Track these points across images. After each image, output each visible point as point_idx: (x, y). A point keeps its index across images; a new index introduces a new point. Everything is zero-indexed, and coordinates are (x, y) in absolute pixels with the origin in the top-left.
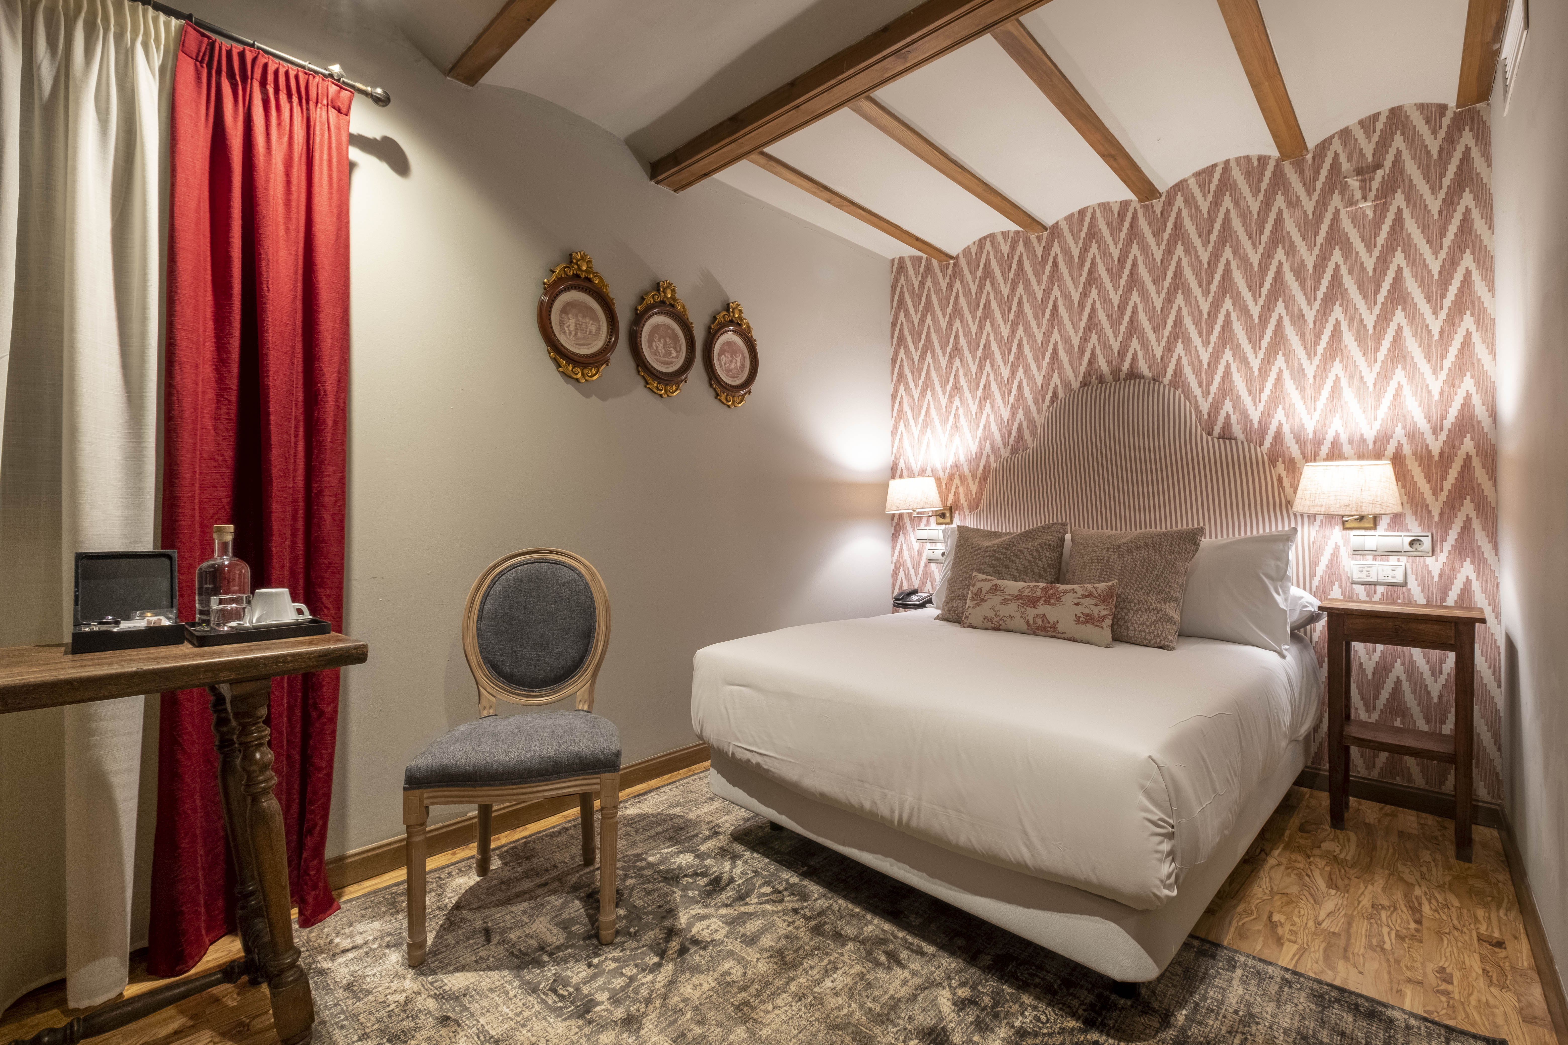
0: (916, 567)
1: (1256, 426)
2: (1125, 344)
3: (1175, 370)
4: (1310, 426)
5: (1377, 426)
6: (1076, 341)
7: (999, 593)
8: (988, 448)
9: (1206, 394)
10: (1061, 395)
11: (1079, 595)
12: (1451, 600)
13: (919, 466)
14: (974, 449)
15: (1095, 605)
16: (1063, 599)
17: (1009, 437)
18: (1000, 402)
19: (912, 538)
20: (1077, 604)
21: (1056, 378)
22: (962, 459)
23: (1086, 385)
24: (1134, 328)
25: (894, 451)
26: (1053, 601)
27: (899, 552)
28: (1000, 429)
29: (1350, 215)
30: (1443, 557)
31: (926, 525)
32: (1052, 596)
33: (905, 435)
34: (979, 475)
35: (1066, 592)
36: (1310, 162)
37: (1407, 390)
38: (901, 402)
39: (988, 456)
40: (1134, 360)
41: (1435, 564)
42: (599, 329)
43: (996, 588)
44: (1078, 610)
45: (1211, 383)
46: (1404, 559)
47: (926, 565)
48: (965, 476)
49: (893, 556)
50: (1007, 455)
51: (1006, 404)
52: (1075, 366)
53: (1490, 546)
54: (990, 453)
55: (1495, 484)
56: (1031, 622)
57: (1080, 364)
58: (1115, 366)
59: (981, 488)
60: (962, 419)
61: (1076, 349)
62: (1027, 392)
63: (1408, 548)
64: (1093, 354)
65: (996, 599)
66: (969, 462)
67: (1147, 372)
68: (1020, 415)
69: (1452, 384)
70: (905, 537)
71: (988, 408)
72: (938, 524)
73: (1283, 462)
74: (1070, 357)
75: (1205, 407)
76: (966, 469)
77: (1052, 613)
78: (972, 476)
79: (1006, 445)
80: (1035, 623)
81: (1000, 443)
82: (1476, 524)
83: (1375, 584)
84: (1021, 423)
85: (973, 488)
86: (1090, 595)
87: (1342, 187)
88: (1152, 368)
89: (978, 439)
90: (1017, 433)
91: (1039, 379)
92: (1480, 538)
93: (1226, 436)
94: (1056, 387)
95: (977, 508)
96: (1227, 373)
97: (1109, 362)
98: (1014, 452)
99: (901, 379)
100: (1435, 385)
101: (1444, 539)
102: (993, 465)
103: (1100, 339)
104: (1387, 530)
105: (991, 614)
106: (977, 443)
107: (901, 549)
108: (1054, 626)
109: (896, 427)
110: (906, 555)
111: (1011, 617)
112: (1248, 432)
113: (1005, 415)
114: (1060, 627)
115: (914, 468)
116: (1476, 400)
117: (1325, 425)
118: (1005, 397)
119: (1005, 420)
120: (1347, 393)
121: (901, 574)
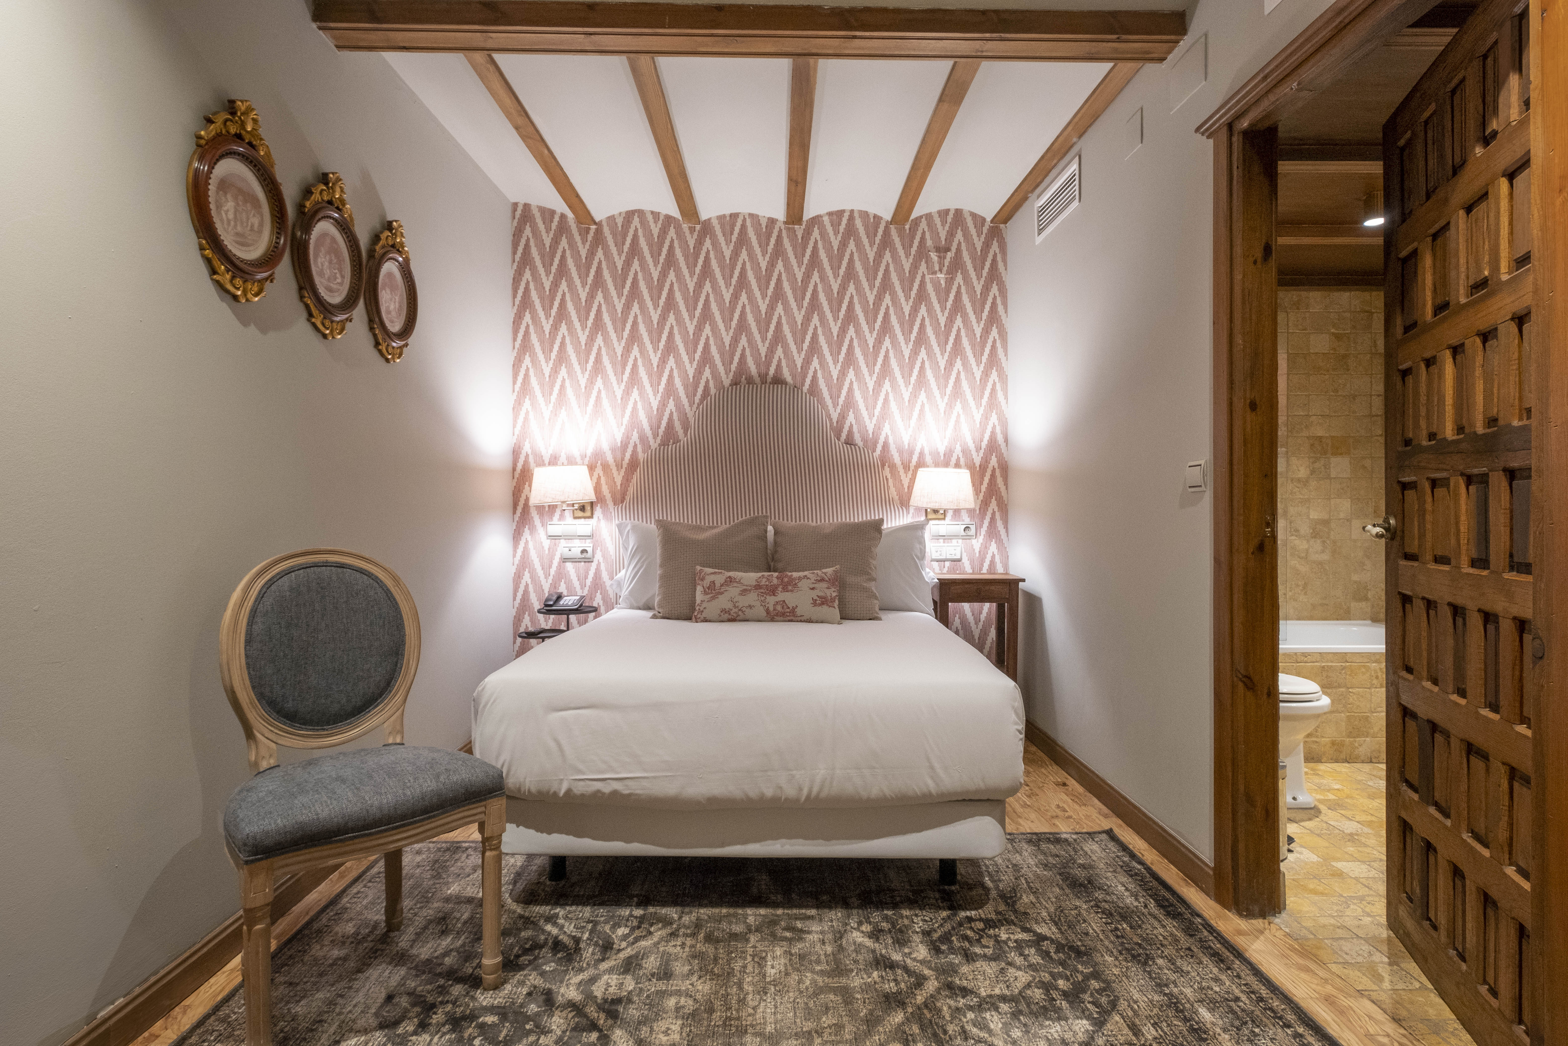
0: (546, 568)
1: (871, 436)
2: (771, 351)
3: (812, 381)
4: (906, 440)
5: (946, 443)
6: (727, 340)
7: (735, 585)
8: (635, 437)
9: (835, 405)
10: (713, 391)
11: (813, 581)
12: (985, 570)
13: (550, 452)
14: (619, 437)
15: (828, 588)
16: (799, 585)
17: (659, 427)
18: (649, 390)
19: (541, 533)
20: (813, 589)
21: (707, 373)
22: (606, 447)
23: (736, 384)
24: (778, 338)
25: (517, 432)
26: (790, 588)
27: (524, 552)
28: (649, 418)
29: (932, 280)
30: (981, 539)
31: (560, 520)
32: (789, 583)
33: (531, 414)
34: (625, 466)
35: (800, 579)
36: (908, 231)
37: (963, 418)
38: (526, 375)
39: (635, 446)
40: (779, 366)
41: (977, 544)
42: (261, 225)
43: (730, 581)
44: (814, 594)
45: (839, 397)
46: (960, 541)
47: (559, 565)
48: (608, 466)
49: (514, 556)
50: (656, 445)
51: (656, 393)
52: (727, 364)
53: (1004, 530)
54: (638, 442)
55: (1007, 489)
56: (771, 609)
57: (731, 363)
58: (763, 370)
59: (627, 480)
60: (605, 402)
61: (728, 348)
62: (678, 382)
63: (963, 533)
64: (743, 356)
65: (733, 591)
66: (613, 450)
67: (789, 379)
68: (671, 405)
69: (986, 418)
70: (531, 533)
71: (635, 394)
72: (575, 518)
73: (889, 467)
74: (722, 354)
75: (835, 417)
76: (610, 458)
77: (790, 598)
78: (617, 466)
79: (655, 435)
80: (774, 610)
81: (649, 433)
82: (998, 516)
83: (944, 561)
84: (671, 414)
85: (619, 479)
86: (822, 580)
87: (927, 258)
88: (794, 376)
89: (624, 426)
90: (668, 424)
91: (691, 372)
92: (1000, 524)
93: (849, 442)
94: (707, 382)
95: (622, 502)
96: (850, 390)
97: (758, 365)
98: (664, 443)
99: (525, 347)
100: (978, 417)
101: (981, 526)
102: (641, 456)
103: (749, 341)
104: (951, 520)
105: (729, 606)
106: (623, 430)
107: (526, 549)
108: (793, 611)
109: (518, 403)
110: (533, 555)
111: (750, 607)
112: (865, 440)
113: (655, 404)
114: (799, 612)
115: (544, 452)
116: (998, 430)
117: (915, 439)
118: (655, 385)
119: (655, 408)
120: (928, 415)
121: (527, 577)
